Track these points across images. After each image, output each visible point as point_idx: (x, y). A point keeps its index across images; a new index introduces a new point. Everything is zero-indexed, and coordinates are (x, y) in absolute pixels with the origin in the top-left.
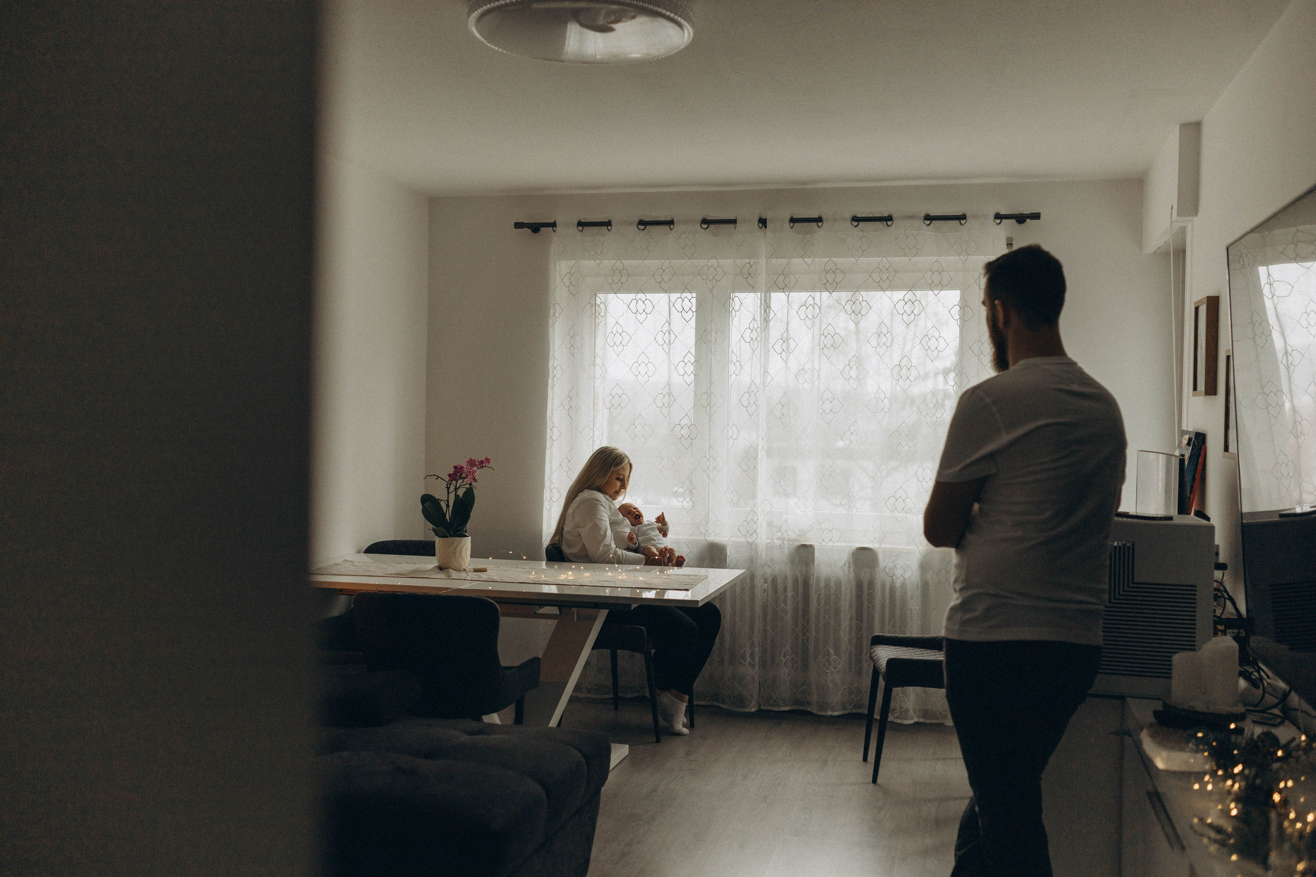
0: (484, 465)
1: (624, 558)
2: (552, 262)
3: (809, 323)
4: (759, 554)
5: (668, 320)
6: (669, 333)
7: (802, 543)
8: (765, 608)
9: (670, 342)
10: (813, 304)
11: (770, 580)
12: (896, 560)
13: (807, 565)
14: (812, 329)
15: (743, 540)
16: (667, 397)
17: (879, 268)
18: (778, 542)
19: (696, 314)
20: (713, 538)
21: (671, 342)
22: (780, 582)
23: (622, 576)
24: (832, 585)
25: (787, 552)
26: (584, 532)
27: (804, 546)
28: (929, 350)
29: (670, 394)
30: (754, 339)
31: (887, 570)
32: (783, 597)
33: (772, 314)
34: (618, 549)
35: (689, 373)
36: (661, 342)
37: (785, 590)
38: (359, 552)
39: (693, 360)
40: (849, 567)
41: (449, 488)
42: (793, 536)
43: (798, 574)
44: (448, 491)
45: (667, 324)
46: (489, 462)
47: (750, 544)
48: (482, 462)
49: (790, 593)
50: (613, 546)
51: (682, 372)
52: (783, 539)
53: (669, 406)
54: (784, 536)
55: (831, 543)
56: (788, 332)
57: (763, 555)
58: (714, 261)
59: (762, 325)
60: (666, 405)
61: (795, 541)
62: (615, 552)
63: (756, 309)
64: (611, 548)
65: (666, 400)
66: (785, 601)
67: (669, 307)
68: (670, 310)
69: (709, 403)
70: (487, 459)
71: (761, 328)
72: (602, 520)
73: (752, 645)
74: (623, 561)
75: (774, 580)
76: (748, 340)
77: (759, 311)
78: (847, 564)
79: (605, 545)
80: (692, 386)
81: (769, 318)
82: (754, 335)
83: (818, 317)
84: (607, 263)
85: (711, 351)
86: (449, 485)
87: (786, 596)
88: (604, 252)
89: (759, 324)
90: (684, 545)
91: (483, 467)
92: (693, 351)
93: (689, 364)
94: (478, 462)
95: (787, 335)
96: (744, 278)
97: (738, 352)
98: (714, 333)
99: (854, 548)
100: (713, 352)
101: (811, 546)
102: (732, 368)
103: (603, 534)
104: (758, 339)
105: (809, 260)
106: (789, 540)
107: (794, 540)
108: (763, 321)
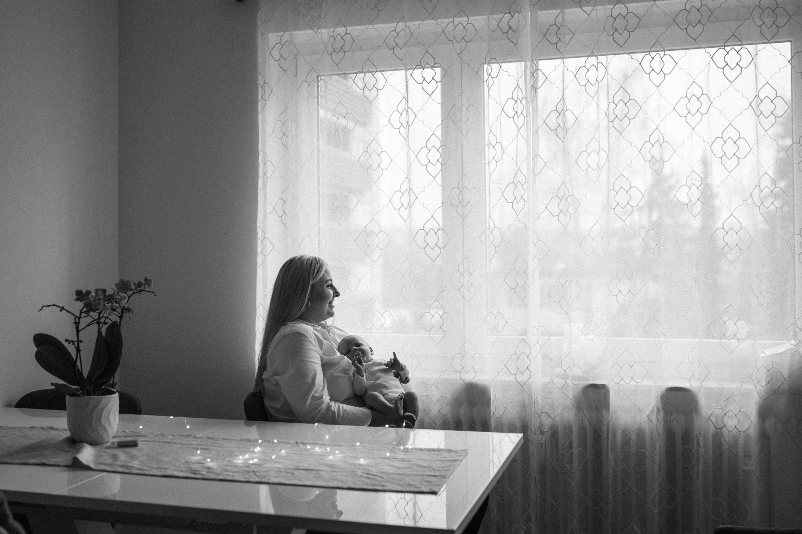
0: (142, 288)
1: (341, 415)
2: (259, 32)
3: (592, 90)
4: (534, 398)
5: (406, 96)
6: (407, 112)
7: (591, 382)
8: (543, 468)
9: (408, 123)
10: (596, 64)
11: (548, 434)
12: (726, 406)
13: (598, 410)
14: (596, 97)
15: (512, 378)
16: (406, 194)
17: (685, 9)
18: (558, 382)
19: (442, 85)
20: (471, 377)
21: (410, 124)
22: (561, 434)
23: (334, 454)
24: (633, 437)
25: (571, 394)
26: (283, 380)
27: (594, 387)
28: (761, 116)
29: (410, 190)
30: (519, 113)
31: (713, 419)
32: (568, 455)
33: (541, 79)
34: (333, 404)
35: (434, 161)
36: (398, 125)
37: (570, 446)
38: (9, 405)
39: (438, 144)
40: (658, 412)
41: (79, 323)
42: (578, 372)
43: (586, 422)
44: (77, 328)
45: (404, 101)
46: (149, 284)
47: (521, 385)
48: (140, 284)
49: (576, 450)
50: (326, 398)
51: (425, 162)
52: (565, 377)
53: (410, 206)
54: (567, 373)
55: (633, 383)
56: (564, 101)
57: (538, 397)
58: (464, 20)
59: (529, 93)
60: (406, 205)
61: (582, 380)
62: (329, 407)
63: (520, 75)
64: (323, 402)
65: (405, 200)
66: (570, 461)
67: (406, 79)
68: (407, 82)
69: (461, 200)
70: (146, 279)
71: (526, 98)
72: (313, 362)
73: (528, 520)
74: (340, 420)
75: (554, 432)
76: (512, 113)
77: (523, 77)
78: (655, 411)
79: (314, 398)
80: (439, 178)
81: (537, 84)
82: (519, 108)
83: (605, 81)
84: (325, 33)
85: (462, 132)
86: (77, 320)
87: (572, 454)
88: (322, 16)
89: (524, 91)
90: (434, 388)
91: (141, 291)
92: (439, 132)
93: (434, 151)
94: (135, 284)
95: (563, 106)
96: (503, 33)
97: (498, 131)
98: (464, 109)
99: (663, 389)
100: (464, 133)
101: (603, 386)
102: (489, 153)
103: (310, 381)
104: (524, 112)
105: (588, 9)
106: (574, 378)
107: (580, 378)
108: (529, 89)
